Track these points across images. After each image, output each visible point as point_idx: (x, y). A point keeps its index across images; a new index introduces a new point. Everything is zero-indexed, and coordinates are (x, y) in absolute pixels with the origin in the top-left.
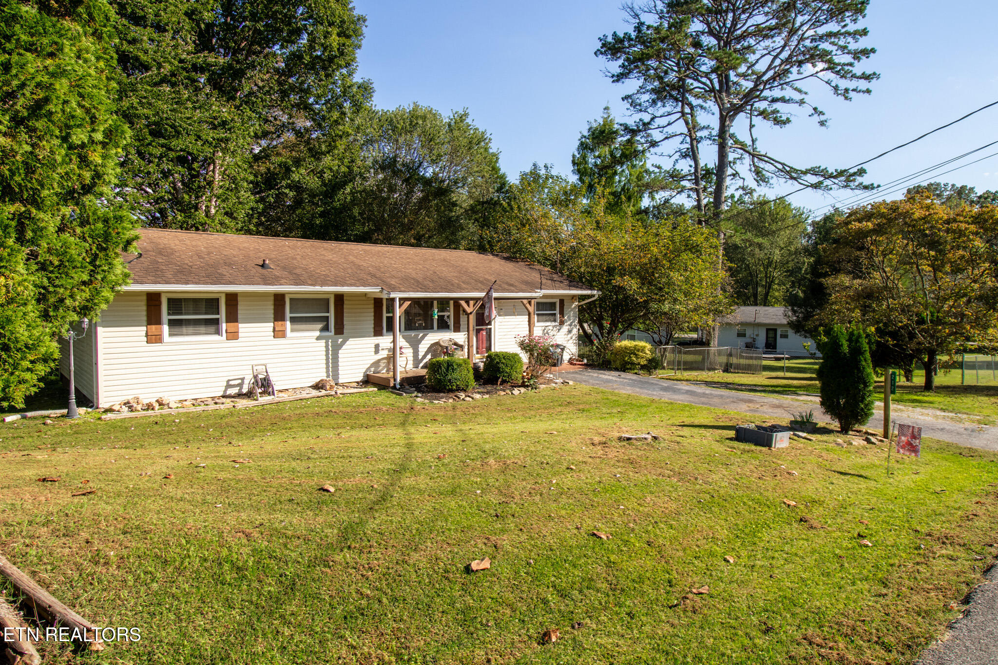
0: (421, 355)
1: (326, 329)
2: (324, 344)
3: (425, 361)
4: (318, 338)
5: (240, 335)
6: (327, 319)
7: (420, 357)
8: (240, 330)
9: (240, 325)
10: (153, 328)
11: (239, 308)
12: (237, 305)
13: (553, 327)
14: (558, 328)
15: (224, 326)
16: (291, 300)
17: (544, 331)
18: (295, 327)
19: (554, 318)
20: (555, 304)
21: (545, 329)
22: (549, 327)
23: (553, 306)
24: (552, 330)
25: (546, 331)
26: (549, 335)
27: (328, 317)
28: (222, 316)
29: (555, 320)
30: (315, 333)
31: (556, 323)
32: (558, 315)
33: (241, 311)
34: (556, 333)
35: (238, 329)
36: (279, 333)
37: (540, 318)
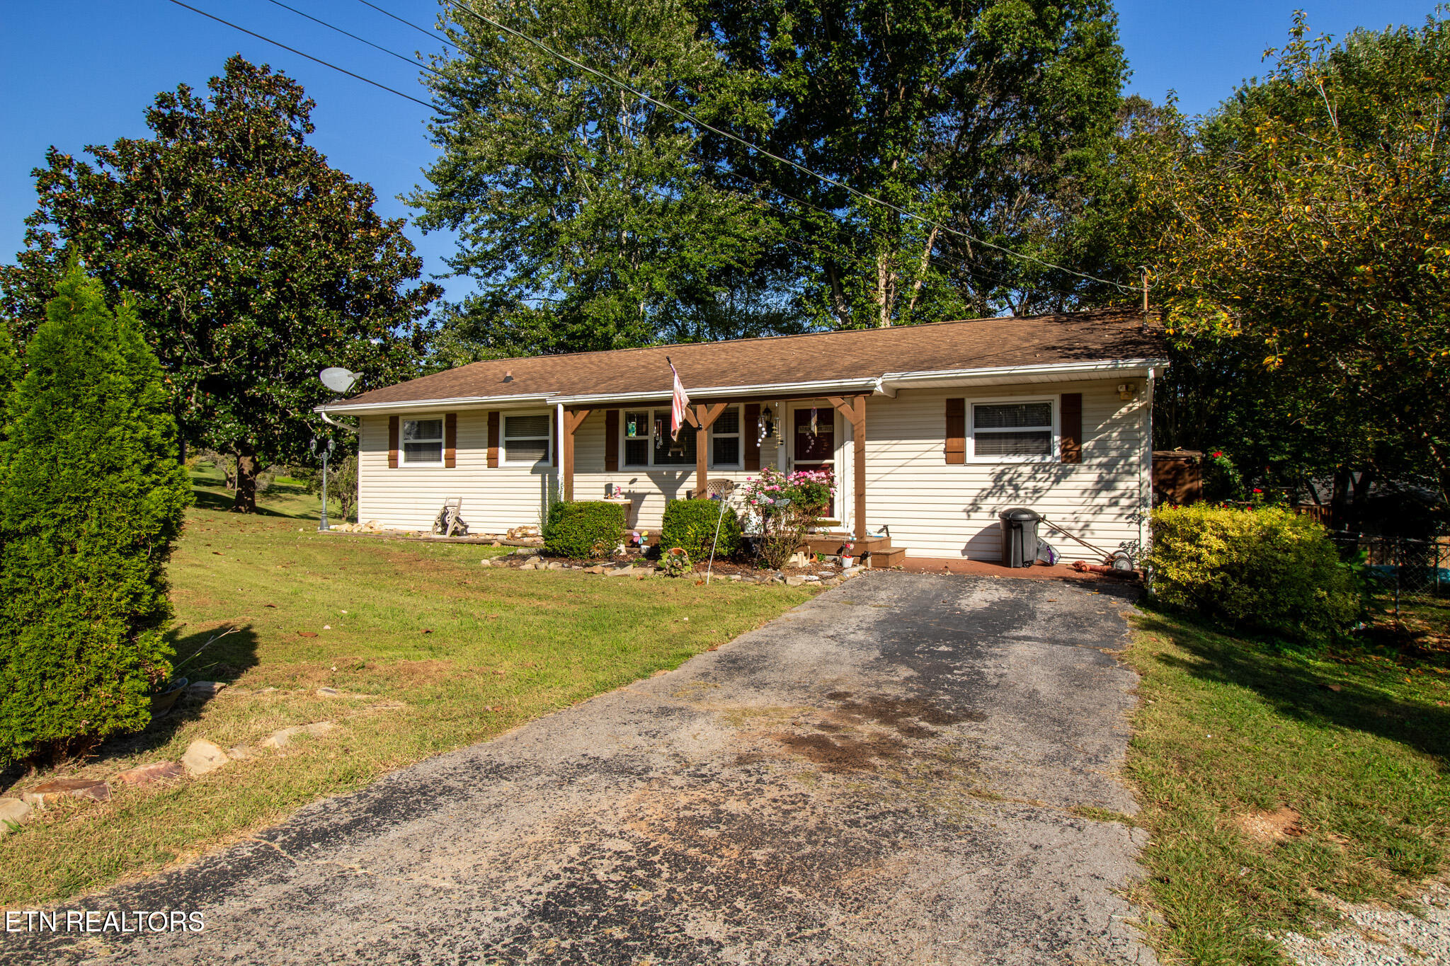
1: (546, 458)
2: (540, 479)
4: (533, 470)
5: (457, 462)
6: (547, 444)
8: (457, 457)
9: (458, 451)
11: (458, 429)
13: (1038, 468)
14: (1054, 470)
15: (444, 451)
16: (508, 419)
17: (999, 477)
18: (511, 454)
19: (1045, 446)
20: (1047, 407)
21: (1003, 473)
22: (1021, 469)
23: (1040, 413)
24: (1032, 477)
25: (1006, 478)
26: (1017, 488)
27: (547, 441)
28: (443, 440)
29: (1049, 451)
30: (532, 464)
31: (1048, 459)
32: (1057, 438)
33: (460, 435)
34: (1048, 484)
35: (454, 454)
36: (492, 462)
37: (988, 444)
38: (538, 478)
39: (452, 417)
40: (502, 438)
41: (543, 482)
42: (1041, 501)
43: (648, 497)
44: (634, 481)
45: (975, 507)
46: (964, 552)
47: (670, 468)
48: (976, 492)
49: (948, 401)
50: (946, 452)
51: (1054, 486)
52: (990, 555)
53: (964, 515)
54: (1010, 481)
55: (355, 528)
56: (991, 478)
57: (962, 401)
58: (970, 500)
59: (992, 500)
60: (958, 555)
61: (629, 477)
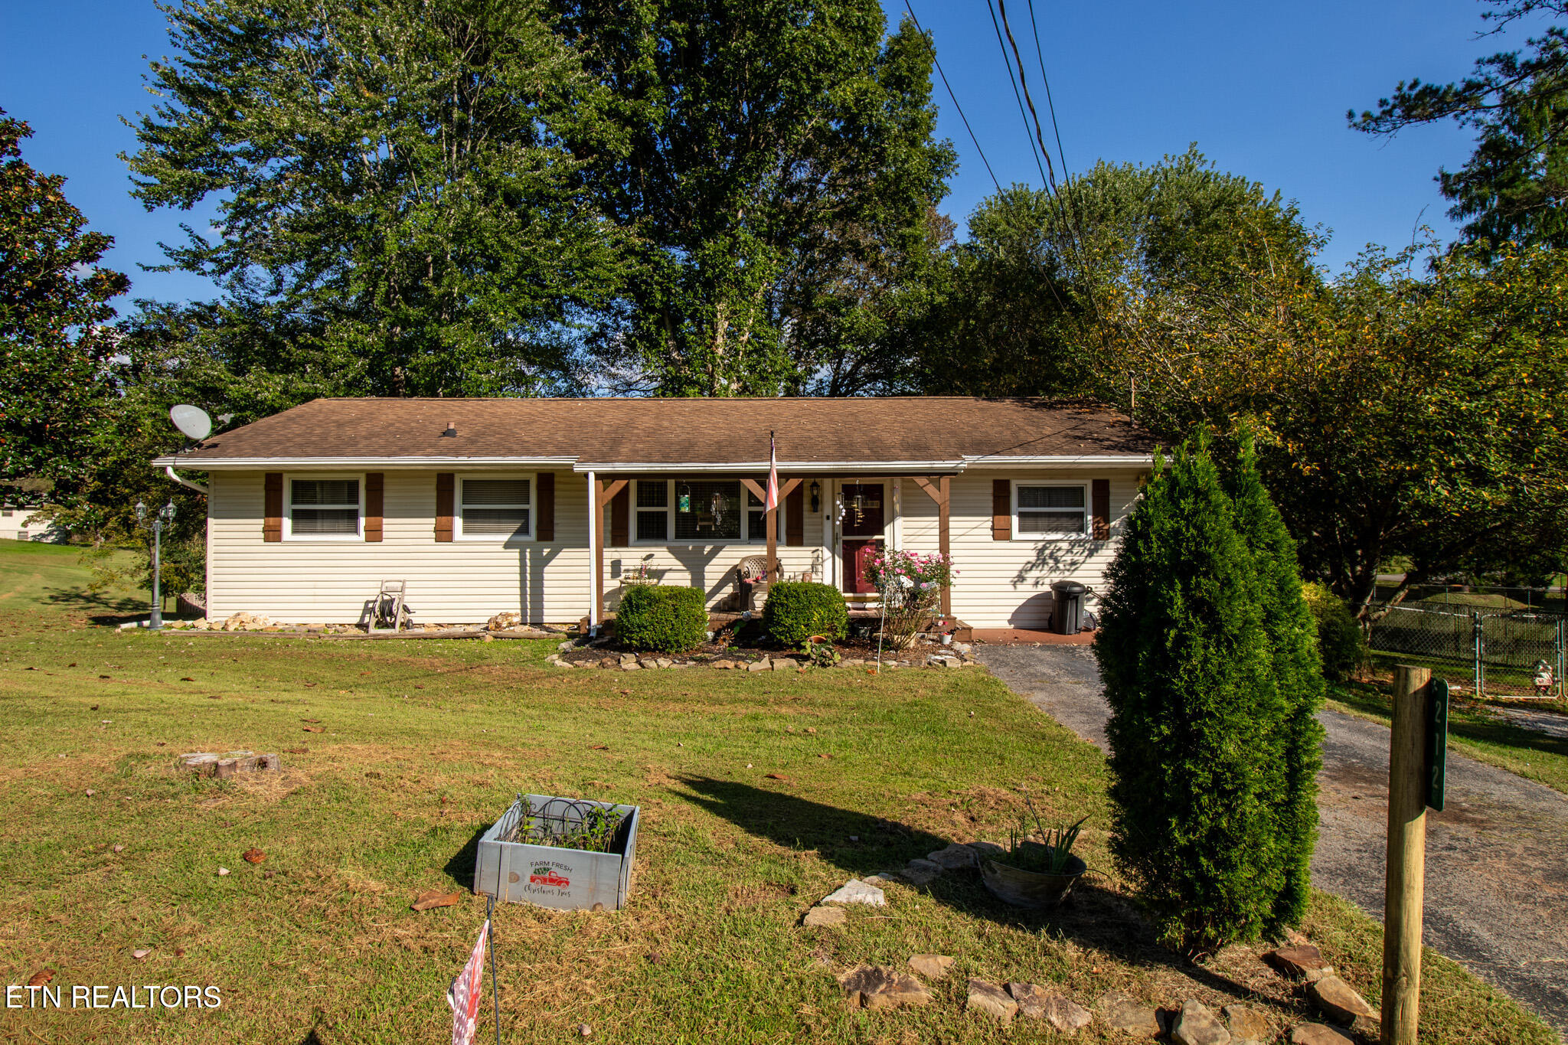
0: (709, 585)
1: (524, 530)
2: (517, 555)
3: (719, 597)
4: (508, 545)
5: (385, 534)
6: (525, 514)
7: (707, 590)
8: (385, 528)
9: (385, 521)
10: (272, 520)
11: (385, 494)
12: (382, 490)
13: (1073, 543)
14: (1088, 545)
15: (362, 521)
16: (466, 483)
17: (1041, 551)
18: (472, 525)
19: (1078, 524)
20: (1080, 491)
21: (1044, 548)
22: (1059, 544)
23: (1074, 495)
24: (1069, 551)
25: (1047, 552)
26: (1057, 561)
27: (527, 511)
28: (362, 506)
29: (1081, 529)
30: (506, 537)
31: (1083, 536)
32: (1090, 517)
33: (389, 499)
34: (1081, 559)
35: (381, 525)
36: (444, 535)
37: (1030, 522)
38: (515, 554)
39: (376, 480)
40: (458, 504)
41: (522, 559)
42: (1076, 573)
43: (667, 575)
44: (650, 556)
45: (1021, 578)
46: (1010, 622)
47: (698, 542)
48: (1020, 567)
49: (996, 482)
50: (993, 529)
51: (1088, 560)
52: (1034, 624)
53: (1011, 588)
54: (1051, 556)
55: (202, 624)
56: (1034, 553)
57: (1007, 483)
58: (1016, 574)
59: (1035, 573)
60: (1005, 625)
61: (644, 552)
